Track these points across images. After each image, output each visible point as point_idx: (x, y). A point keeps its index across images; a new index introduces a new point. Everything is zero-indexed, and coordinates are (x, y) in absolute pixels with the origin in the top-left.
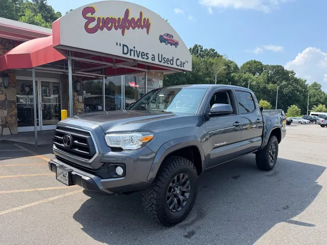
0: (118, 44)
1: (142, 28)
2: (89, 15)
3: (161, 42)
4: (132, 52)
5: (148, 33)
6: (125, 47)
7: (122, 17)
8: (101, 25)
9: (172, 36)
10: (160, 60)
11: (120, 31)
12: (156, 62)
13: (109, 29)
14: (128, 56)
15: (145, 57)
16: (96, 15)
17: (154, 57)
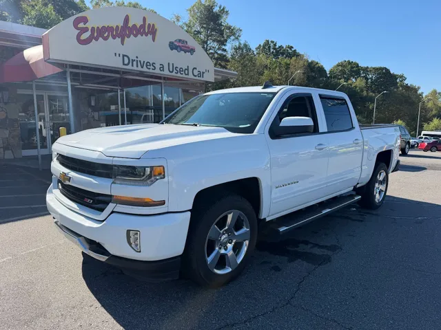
0: (117, 55)
1: (146, 35)
2: (81, 25)
3: (172, 49)
4: (135, 63)
5: (154, 40)
6: (125, 58)
7: (121, 24)
8: (96, 34)
9: (186, 42)
10: (171, 70)
11: (118, 40)
12: (166, 72)
13: (106, 39)
14: (130, 67)
15: (152, 67)
16: (89, 25)
17: (163, 67)
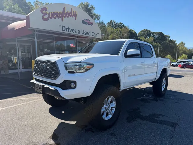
0: (60, 26)
2: (44, 12)
3: (83, 23)
4: (68, 30)
5: (76, 19)
6: (64, 27)
7: (61, 12)
8: (50, 16)
9: (89, 20)
10: (83, 33)
11: (60, 19)
12: (81, 34)
13: (55, 18)
14: (65, 31)
15: (75, 32)
16: (48, 12)
17: (80, 32)
